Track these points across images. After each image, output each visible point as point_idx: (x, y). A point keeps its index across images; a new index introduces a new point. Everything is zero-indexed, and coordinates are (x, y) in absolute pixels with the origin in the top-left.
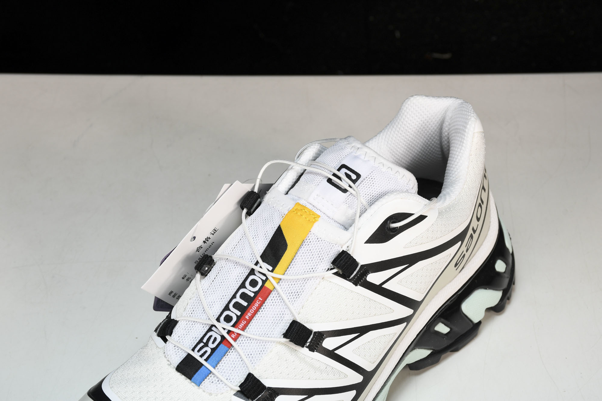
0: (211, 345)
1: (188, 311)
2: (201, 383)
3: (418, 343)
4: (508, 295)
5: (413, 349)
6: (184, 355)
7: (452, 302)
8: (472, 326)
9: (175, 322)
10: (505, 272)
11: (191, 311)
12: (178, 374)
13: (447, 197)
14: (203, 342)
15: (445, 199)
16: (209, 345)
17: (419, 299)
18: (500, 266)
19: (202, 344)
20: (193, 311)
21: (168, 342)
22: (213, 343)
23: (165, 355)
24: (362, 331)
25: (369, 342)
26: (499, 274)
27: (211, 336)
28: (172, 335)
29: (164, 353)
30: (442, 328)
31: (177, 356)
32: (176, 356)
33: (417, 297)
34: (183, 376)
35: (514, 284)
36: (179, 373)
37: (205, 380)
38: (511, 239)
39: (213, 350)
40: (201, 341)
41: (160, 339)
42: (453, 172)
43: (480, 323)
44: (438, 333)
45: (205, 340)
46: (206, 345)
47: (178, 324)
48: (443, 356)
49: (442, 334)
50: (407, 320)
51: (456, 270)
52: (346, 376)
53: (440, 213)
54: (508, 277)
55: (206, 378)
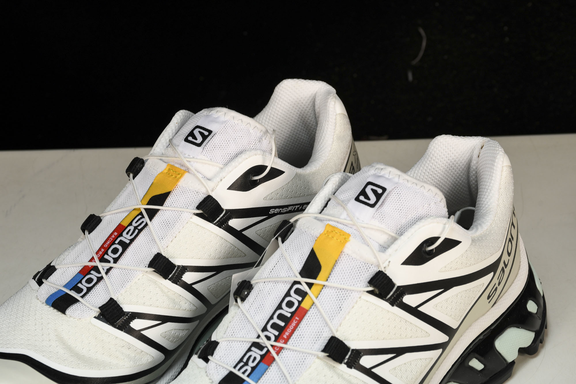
0: (251, 364)
1: (229, 333)
3: (453, 375)
4: (541, 337)
5: (449, 381)
6: (226, 373)
7: (485, 337)
8: (506, 365)
9: (216, 344)
10: (536, 313)
11: (231, 333)
13: (479, 227)
14: (243, 362)
15: (477, 229)
16: (249, 364)
17: (454, 326)
18: (532, 307)
19: (242, 364)
20: (234, 332)
21: (209, 362)
22: (253, 361)
23: (207, 374)
24: (399, 352)
25: (405, 364)
26: (530, 314)
27: (250, 356)
28: (214, 356)
29: (206, 372)
30: (476, 364)
31: (219, 375)
32: (217, 374)
33: (453, 324)
35: (546, 328)
38: (541, 283)
39: (253, 369)
40: (241, 360)
41: (201, 360)
42: (483, 205)
43: (513, 362)
44: (472, 368)
45: (245, 360)
46: (246, 364)
47: (219, 345)
49: (477, 370)
50: (443, 346)
51: (489, 302)
53: (473, 241)
54: (540, 319)
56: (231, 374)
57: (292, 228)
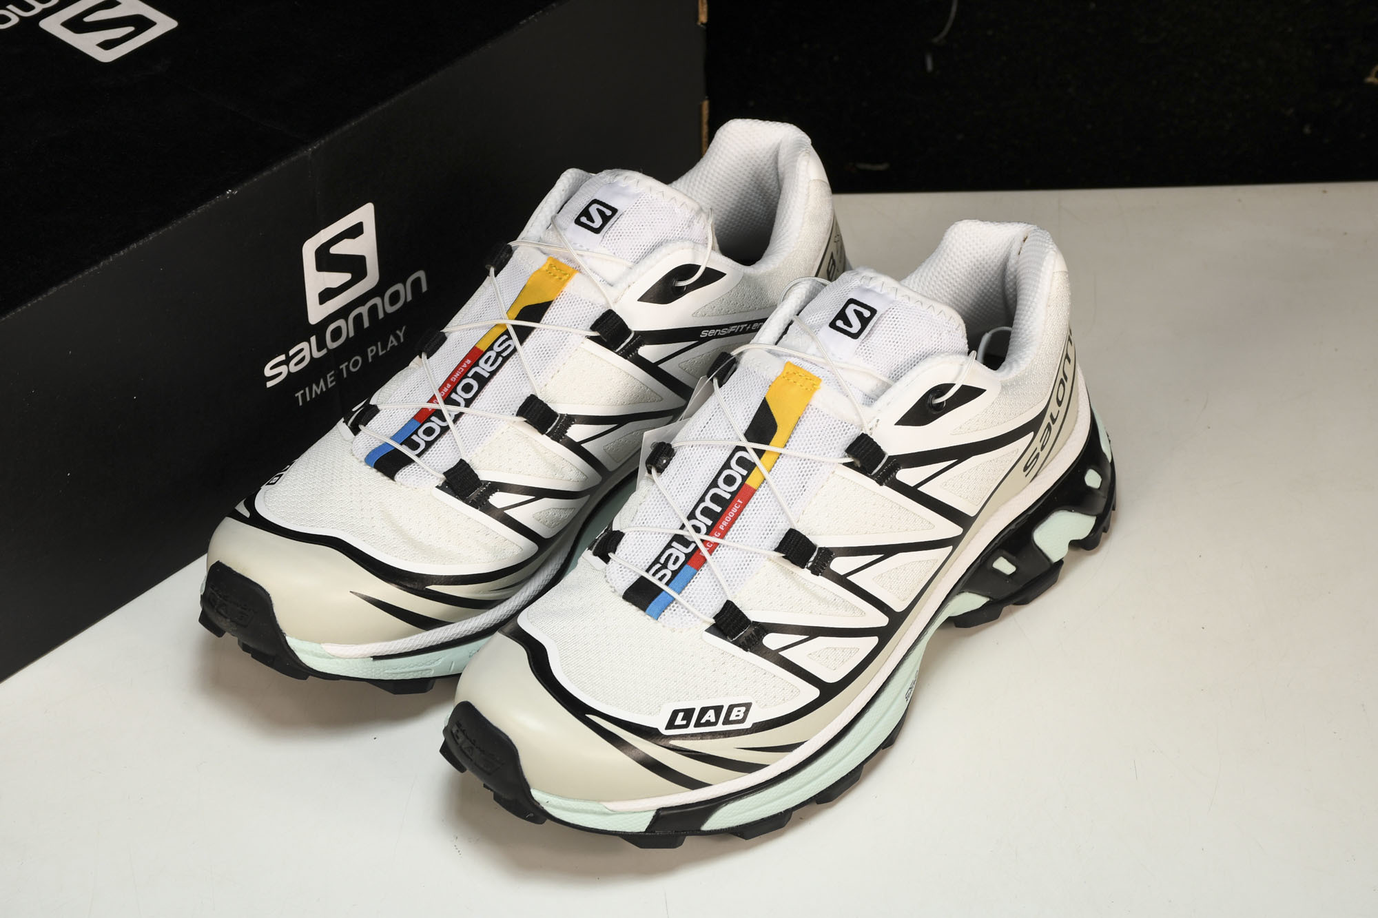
0: (672, 567)
2: (660, 615)
3: (967, 583)
4: (1105, 524)
5: (961, 592)
6: (635, 578)
7: (1018, 526)
8: (1049, 566)
9: (620, 535)
10: (1099, 488)
11: (642, 520)
12: (627, 605)
13: (1015, 365)
14: (659, 563)
15: (1011, 368)
16: (668, 567)
17: (971, 513)
18: (1093, 479)
19: (658, 566)
20: (646, 519)
21: (610, 562)
22: (675, 563)
23: (607, 580)
24: (888, 551)
25: (895, 570)
26: (1090, 489)
27: (671, 555)
28: (616, 553)
29: (606, 576)
30: (1004, 566)
32: (623, 579)
33: (969, 510)
34: (634, 607)
35: (1114, 509)
36: (627, 603)
37: (666, 611)
38: (1110, 441)
39: (675, 573)
40: (657, 561)
41: (597, 558)
42: (1023, 331)
43: (1061, 562)
44: (997, 572)
45: (662, 560)
46: (665, 566)
47: (624, 537)
48: (1005, 609)
49: (1004, 574)
50: (953, 542)
51: (1026, 476)
52: (863, 613)
53: (1004, 387)
54: (1104, 497)
55: (666, 608)
56: (642, 579)
57: (734, 365)
